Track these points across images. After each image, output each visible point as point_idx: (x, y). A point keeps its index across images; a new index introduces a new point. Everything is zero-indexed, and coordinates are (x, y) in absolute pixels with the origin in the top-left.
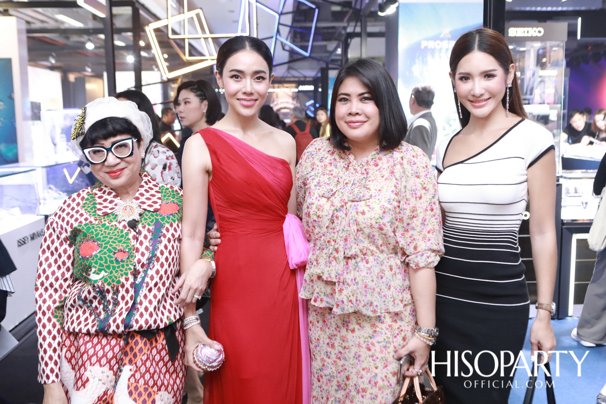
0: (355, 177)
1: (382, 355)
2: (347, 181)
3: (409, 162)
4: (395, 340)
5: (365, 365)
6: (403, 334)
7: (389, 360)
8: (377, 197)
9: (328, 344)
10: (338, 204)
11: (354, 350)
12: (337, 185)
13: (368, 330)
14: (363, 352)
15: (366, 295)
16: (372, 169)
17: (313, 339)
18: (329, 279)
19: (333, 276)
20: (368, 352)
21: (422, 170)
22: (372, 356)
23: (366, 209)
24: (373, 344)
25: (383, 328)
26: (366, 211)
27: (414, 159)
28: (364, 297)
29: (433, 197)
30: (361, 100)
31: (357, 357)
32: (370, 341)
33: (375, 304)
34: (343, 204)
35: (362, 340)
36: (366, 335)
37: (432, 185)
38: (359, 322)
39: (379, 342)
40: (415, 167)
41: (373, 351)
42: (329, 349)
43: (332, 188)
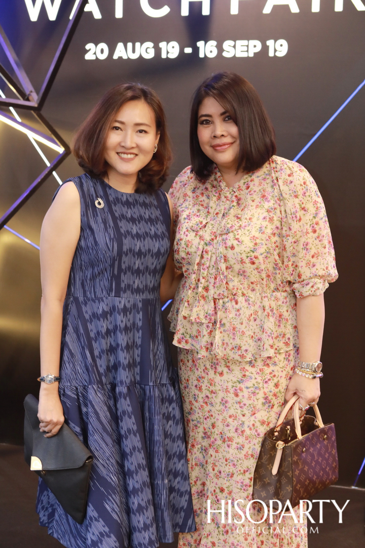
0: (225, 206)
1: (251, 402)
2: (217, 211)
3: (286, 182)
4: (265, 385)
5: (232, 412)
6: (275, 380)
7: (258, 407)
8: (247, 228)
9: (196, 386)
10: (208, 237)
11: (221, 395)
12: (207, 216)
13: (237, 373)
14: (231, 397)
15: (234, 339)
16: (243, 194)
17: (183, 379)
18: (198, 320)
19: (202, 316)
20: (236, 398)
22: (240, 403)
23: (235, 243)
24: (241, 390)
25: (253, 372)
26: (235, 245)
27: (291, 179)
28: (231, 341)
29: (314, 217)
30: (224, 120)
31: (224, 402)
32: (239, 385)
33: (244, 348)
34: (213, 237)
35: (230, 385)
36: (235, 379)
37: (312, 204)
38: (228, 364)
39: (247, 388)
40: (292, 186)
41: (240, 397)
42: (197, 392)
43: (201, 219)
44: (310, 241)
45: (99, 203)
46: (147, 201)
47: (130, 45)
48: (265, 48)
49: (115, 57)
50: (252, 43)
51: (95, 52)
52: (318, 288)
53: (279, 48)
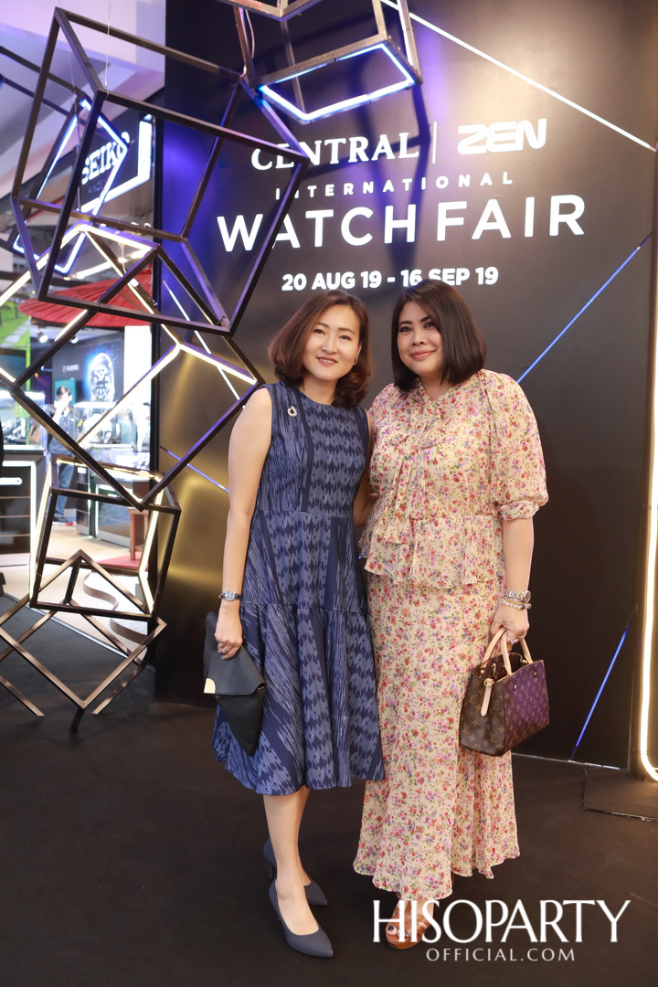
0: (428, 419)
1: (449, 634)
2: (419, 424)
3: (495, 395)
4: (465, 615)
5: (428, 645)
6: (477, 610)
7: (457, 639)
8: (452, 442)
9: (389, 618)
10: (408, 451)
11: (416, 626)
12: (407, 430)
13: (434, 602)
14: (427, 629)
15: (432, 564)
16: (448, 407)
17: (373, 610)
18: (391, 540)
19: (395, 536)
20: (432, 630)
21: (510, 401)
22: (437, 635)
23: (438, 457)
24: (438, 620)
25: (452, 601)
26: (438, 459)
27: (501, 391)
28: (430, 566)
29: (526, 434)
30: (425, 327)
31: (420, 635)
32: (436, 616)
33: (443, 574)
34: (414, 451)
35: (427, 615)
36: (432, 609)
37: (523, 419)
38: (424, 593)
39: (445, 618)
40: (502, 398)
41: (438, 628)
42: (390, 624)
43: (401, 433)
44: (520, 459)
45: (292, 412)
46: (344, 414)
47: (329, 275)
48: (474, 276)
49: (314, 287)
50: (460, 271)
51: (293, 282)
52: (528, 511)
53: (490, 276)
